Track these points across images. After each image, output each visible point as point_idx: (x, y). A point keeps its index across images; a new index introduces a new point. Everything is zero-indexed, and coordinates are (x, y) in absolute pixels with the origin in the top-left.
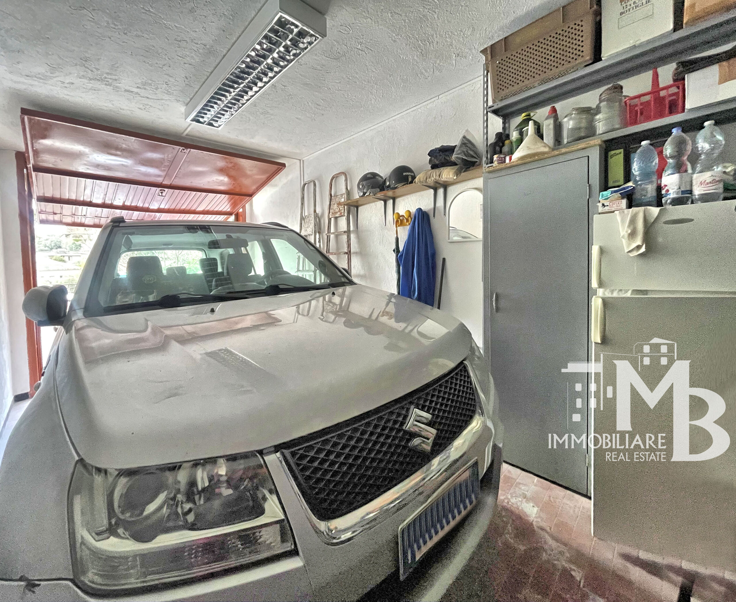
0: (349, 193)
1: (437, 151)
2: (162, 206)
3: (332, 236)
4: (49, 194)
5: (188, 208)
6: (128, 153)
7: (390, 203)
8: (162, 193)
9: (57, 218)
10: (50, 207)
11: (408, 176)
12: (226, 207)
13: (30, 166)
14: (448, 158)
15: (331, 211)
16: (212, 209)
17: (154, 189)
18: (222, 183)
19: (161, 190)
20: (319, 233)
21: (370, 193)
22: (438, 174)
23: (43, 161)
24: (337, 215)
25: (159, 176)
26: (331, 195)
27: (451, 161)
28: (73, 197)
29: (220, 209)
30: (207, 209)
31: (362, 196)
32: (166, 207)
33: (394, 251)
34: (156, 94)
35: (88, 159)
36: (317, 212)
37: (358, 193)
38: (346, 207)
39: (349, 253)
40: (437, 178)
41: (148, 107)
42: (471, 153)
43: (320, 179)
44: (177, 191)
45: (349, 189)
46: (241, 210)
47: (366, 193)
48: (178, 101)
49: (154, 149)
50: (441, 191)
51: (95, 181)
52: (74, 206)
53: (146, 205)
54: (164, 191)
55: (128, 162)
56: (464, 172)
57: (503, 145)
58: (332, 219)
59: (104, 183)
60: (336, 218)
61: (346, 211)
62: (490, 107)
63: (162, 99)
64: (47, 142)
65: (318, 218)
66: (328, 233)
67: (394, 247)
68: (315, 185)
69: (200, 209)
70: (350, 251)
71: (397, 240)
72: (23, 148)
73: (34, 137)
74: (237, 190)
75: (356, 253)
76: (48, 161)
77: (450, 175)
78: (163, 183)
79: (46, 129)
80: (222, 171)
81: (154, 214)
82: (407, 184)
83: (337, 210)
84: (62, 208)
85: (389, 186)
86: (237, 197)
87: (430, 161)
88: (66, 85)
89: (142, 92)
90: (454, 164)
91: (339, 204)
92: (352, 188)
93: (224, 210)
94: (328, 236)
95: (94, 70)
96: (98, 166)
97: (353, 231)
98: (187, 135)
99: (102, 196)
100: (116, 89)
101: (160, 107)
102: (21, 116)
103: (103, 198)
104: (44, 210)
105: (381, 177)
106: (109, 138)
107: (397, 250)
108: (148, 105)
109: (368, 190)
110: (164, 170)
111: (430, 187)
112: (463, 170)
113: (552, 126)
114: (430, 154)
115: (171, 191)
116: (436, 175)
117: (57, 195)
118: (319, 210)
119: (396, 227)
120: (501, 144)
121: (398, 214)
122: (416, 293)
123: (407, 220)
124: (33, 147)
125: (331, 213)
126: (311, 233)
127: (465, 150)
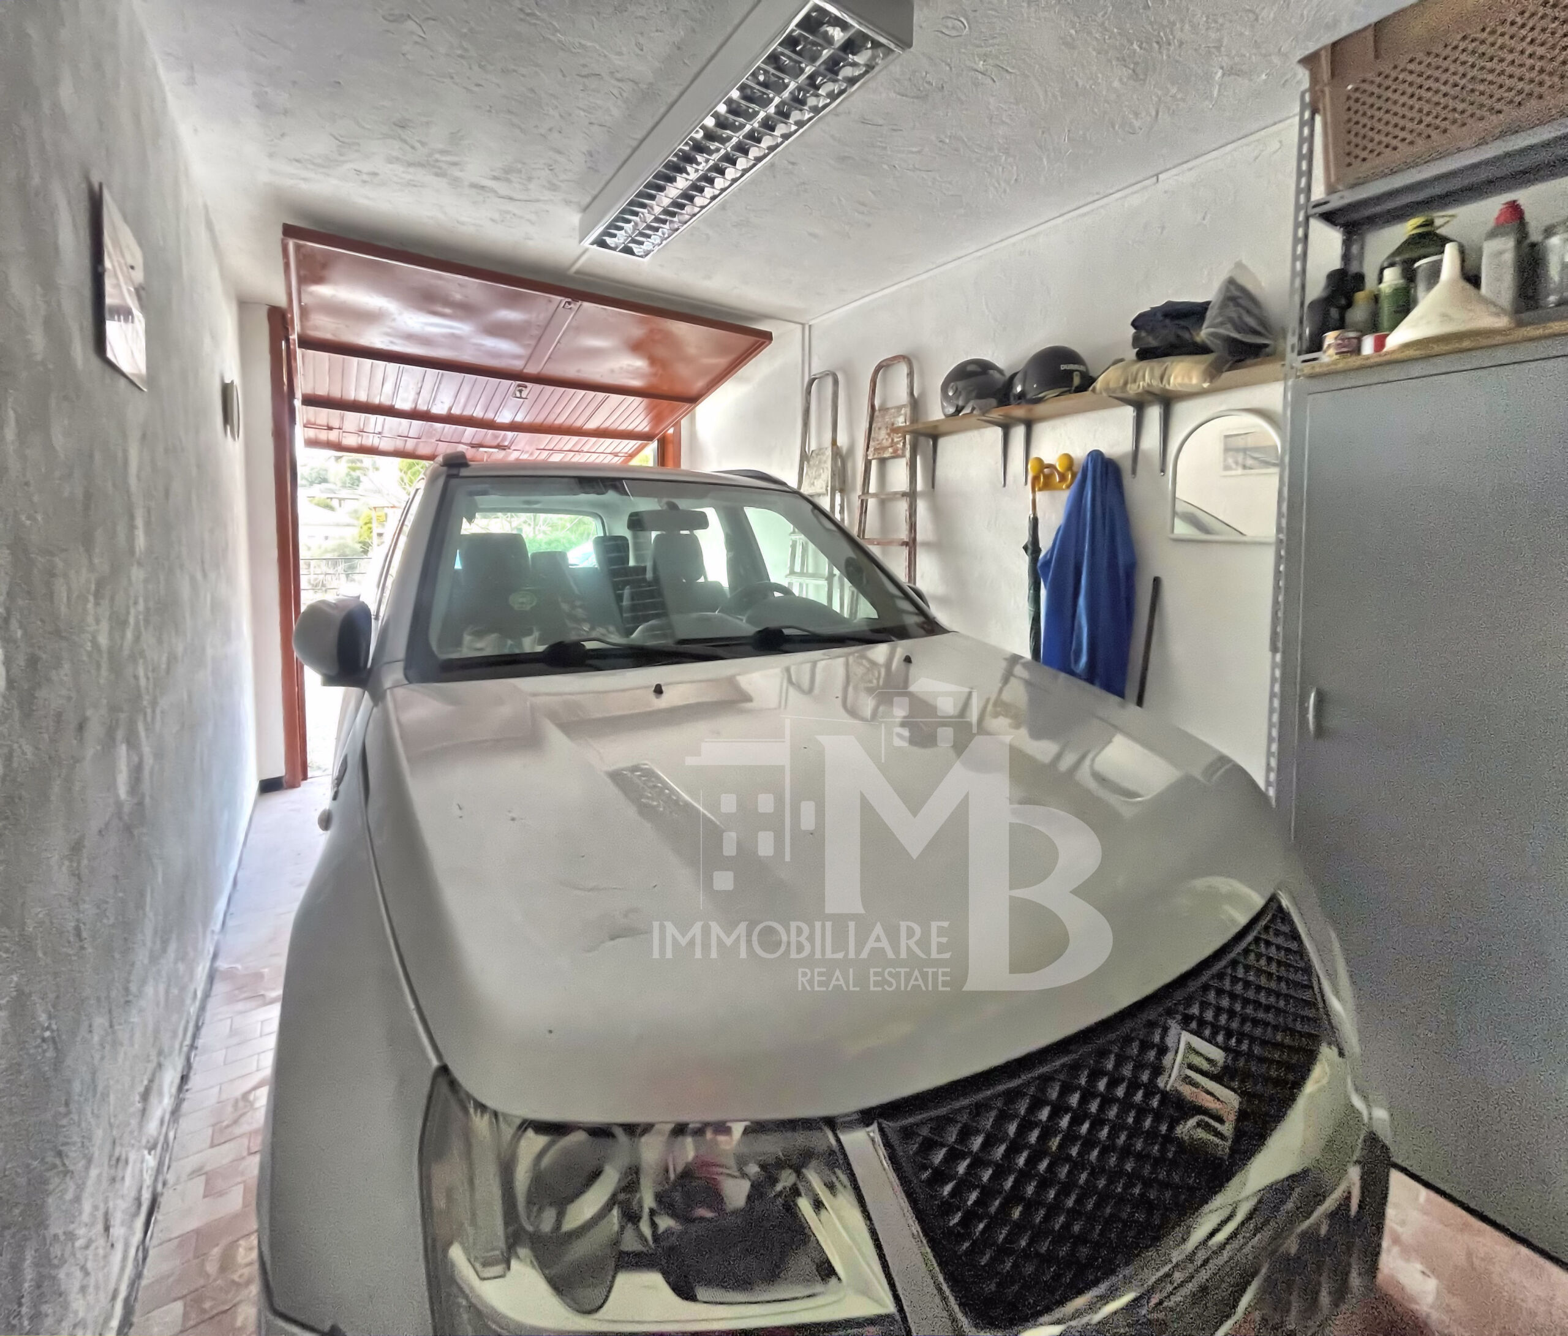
0: (916, 404)
1: (1159, 316)
2: (519, 418)
3: (872, 503)
4: (322, 391)
5: (569, 422)
6: (465, 310)
7: (1019, 432)
8: (521, 391)
9: (333, 436)
10: (324, 415)
11: (1071, 372)
12: (641, 423)
13: (294, 337)
14: (1186, 336)
15: (871, 443)
16: (614, 427)
17: (506, 383)
18: (636, 374)
19: (519, 386)
20: (842, 491)
21: (973, 409)
22: (1158, 373)
23: (316, 328)
24: (886, 455)
25: (517, 357)
26: (873, 407)
27: (1195, 344)
28: (363, 397)
29: (630, 428)
30: (606, 425)
31: (953, 415)
32: (526, 421)
33: (1026, 548)
34: (527, 190)
35: (393, 324)
36: (839, 444)
37: (943, 407)
38: (908, 437)
39: (911, 544)
40: (1155, 383)
41: (508, 216)
42: (1251, 322)
43: (848, 369)
44: (549, 389)
45: (916, 394)
46: (671, 431)
47: (963, 408)
48: (568, 202)
49: (512, 301)
50: (1154, 413)
51: (402, 366)
52: (363, 415)
53: (490, 415)
54: (526, 387)
55: (463, 328)
56: (1230, 369)
57: (1350, 304)
58: (874, 463)
59: (418, 370)
60: (883, 461)
61: (908, 446)
62: (1315, 206)
63: (538, 201)
64: (324, 291)
65: (840, 458)
66: (863, 493)
67: (1025, 538)
68: (836, 382)
69: (592, 425)
70: (914, 540)
71: (1035, 523)
72: (282, 301)
73: (303, 280)
74: (665, 388)
75: (927, 545)
76: (325, 327)
77: (1190, 379)
78: (525, 371)
79: (324, 266)
80: (637, 347)
81: (503, 433)
82: (1069, 392)
83: (886, 443)
84: (342, 419)
85: (1021, 396)
86: (665, 403)
87: (1136, 340)
88: (365, 177)
89: (501, 188)
90: (1201, 349)
91: (895, 430)
92: (923, 394)
93: (639, 429)
94: (862, 501)
95: (418, 145)
96: (410, 337)
97: (923, 493)
98: (578, 272)
99: (412, 395)
100: (455, 182)
101: (533, 217)
102: (283, 240)
103: (414, 401)
104: (313, 420)
105: (1000, 371)
106: (434, 282)
107: (1033, 547)
108: (508, 212)
109: (967, 402)
110: (529, 345)
111: (1127, 401)
112: (1228, 366)
113: (1509, 257)
114: (1137, 324)
115: (538, 387)
116: (1152, 377)
117: (336, 393)
118: (842, 440)
119: (1034, 491)
120: (1343, 302)
121: (1039, 460)
122: (1084, 659)
123: (1063, 478)
124: (300, 301)
125: (871, 449)
126: (824, 490)
127: (1234, 315)
